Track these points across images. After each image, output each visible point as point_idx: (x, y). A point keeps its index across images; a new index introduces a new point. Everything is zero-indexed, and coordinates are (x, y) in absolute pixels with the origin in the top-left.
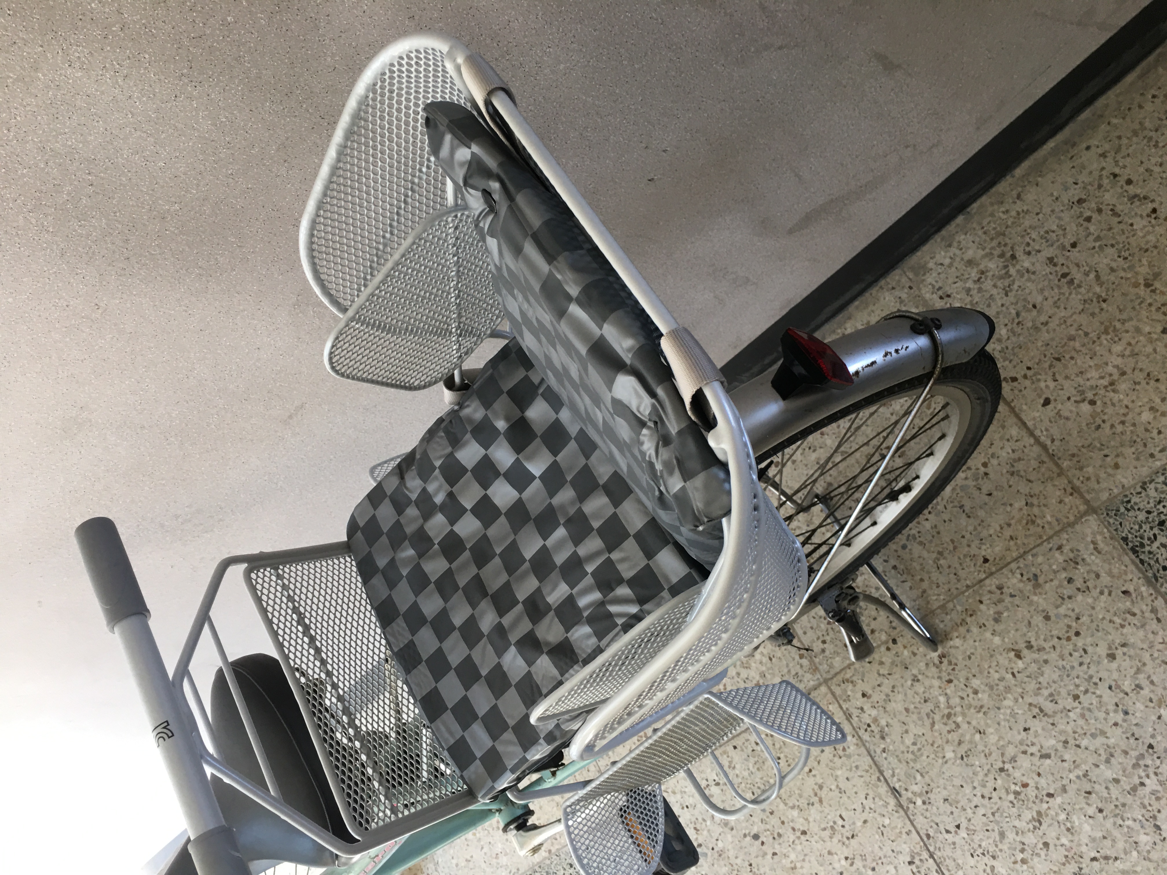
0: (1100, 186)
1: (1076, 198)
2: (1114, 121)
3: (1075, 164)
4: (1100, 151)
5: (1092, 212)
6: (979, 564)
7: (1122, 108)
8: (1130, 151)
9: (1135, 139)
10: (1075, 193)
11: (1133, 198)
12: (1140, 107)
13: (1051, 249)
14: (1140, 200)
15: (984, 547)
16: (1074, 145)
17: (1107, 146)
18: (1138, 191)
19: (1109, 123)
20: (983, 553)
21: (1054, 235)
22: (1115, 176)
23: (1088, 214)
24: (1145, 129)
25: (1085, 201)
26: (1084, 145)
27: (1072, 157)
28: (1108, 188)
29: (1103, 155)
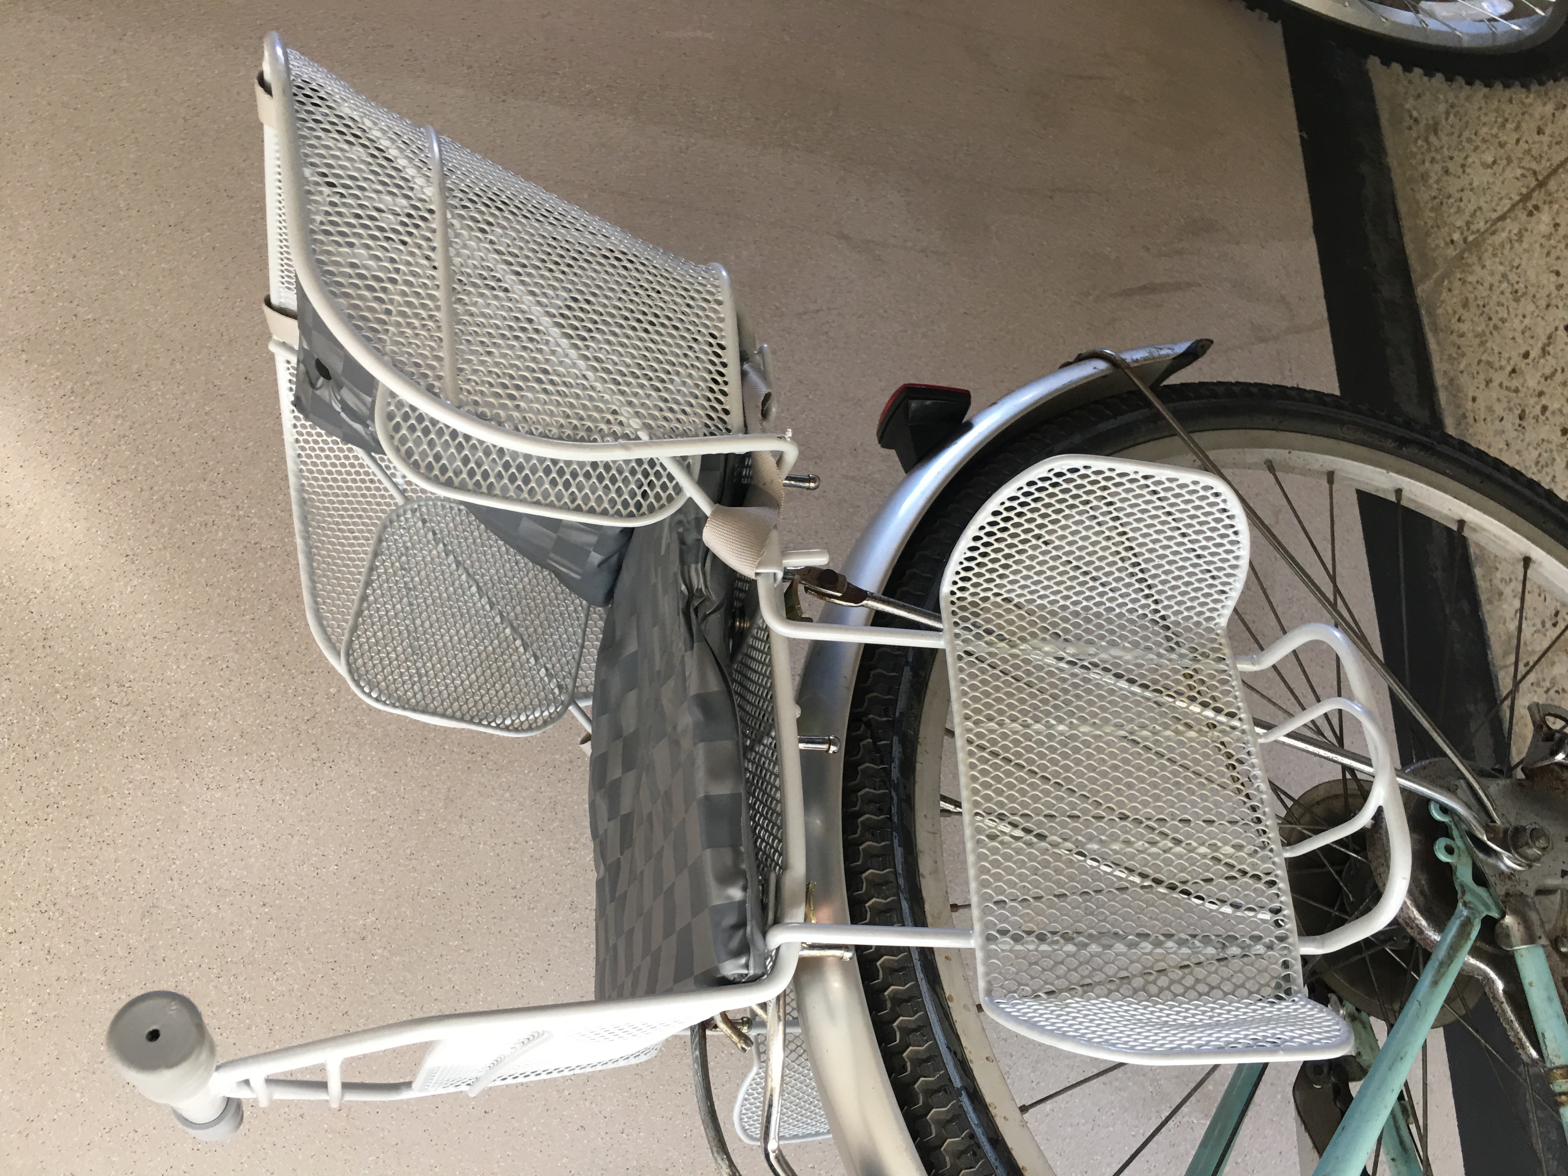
13: (1558, 460)
14: (1549, 344)
16: (1464, 416)
17: (1482, 377)
18: (1540, 345)
21: (1545, 455)
22: (1514, 371)
23: (1538, 408)
25: (1523, 411)
26: (1470, 403)
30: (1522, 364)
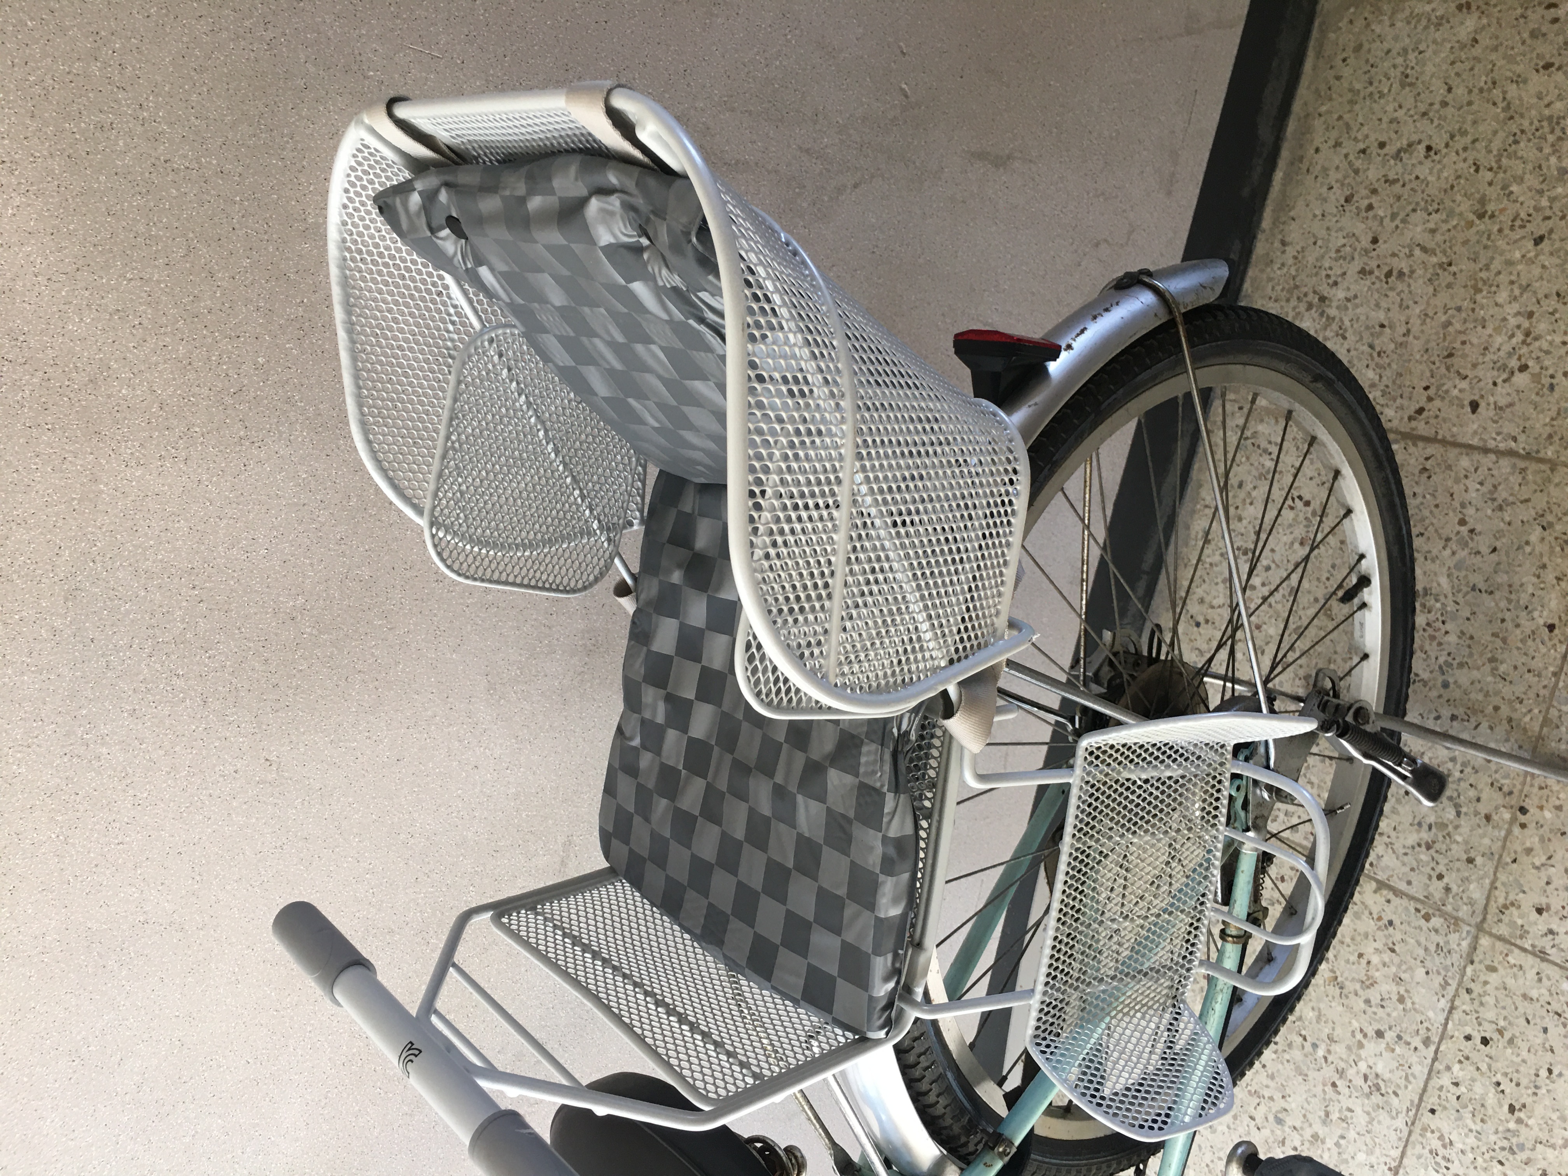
0: (1357, 172)
1: (1342, 202)
2: (1323, 109)
3: (1316, 173)
4: (1331, 143)
5: (1368, 197)
6: (1546, 638)
7: (1323, 93)
8: (1360, 119)
9: (1357, 107)
10: (1337, 195)
11: (1397, 156)
12: (1338, 78)
13: (1356, 262)
14: (1405, 151)
15: (1536, 614)
16: (1301, 159)
17: (1334, 134)
18: (1399, 145)
19: (1320, 115)
20: (1541, 622)
21: (1348, 249)
22: (1363, 151)
23: (1366, 202)
24: (1359, 91)
25: (1352, 195)
26: (1312, 152)
27: (1308, 171)
28: (1365, 167)
29: (1338, 144)
30: (1374, 150)
